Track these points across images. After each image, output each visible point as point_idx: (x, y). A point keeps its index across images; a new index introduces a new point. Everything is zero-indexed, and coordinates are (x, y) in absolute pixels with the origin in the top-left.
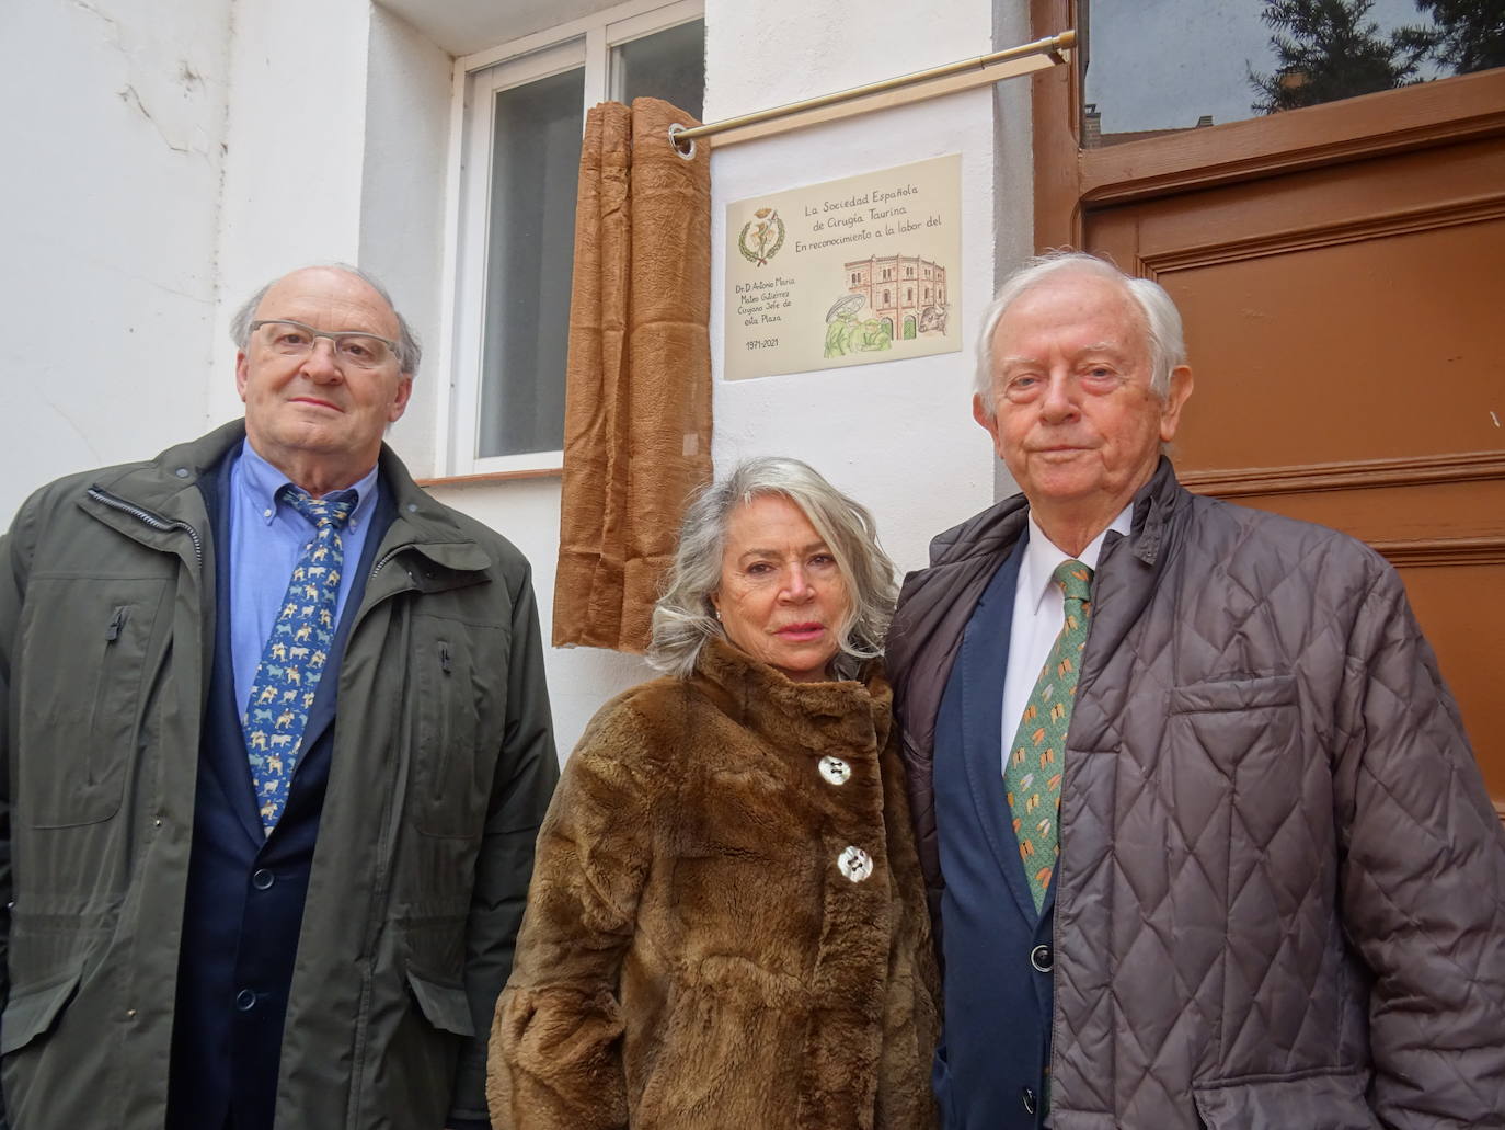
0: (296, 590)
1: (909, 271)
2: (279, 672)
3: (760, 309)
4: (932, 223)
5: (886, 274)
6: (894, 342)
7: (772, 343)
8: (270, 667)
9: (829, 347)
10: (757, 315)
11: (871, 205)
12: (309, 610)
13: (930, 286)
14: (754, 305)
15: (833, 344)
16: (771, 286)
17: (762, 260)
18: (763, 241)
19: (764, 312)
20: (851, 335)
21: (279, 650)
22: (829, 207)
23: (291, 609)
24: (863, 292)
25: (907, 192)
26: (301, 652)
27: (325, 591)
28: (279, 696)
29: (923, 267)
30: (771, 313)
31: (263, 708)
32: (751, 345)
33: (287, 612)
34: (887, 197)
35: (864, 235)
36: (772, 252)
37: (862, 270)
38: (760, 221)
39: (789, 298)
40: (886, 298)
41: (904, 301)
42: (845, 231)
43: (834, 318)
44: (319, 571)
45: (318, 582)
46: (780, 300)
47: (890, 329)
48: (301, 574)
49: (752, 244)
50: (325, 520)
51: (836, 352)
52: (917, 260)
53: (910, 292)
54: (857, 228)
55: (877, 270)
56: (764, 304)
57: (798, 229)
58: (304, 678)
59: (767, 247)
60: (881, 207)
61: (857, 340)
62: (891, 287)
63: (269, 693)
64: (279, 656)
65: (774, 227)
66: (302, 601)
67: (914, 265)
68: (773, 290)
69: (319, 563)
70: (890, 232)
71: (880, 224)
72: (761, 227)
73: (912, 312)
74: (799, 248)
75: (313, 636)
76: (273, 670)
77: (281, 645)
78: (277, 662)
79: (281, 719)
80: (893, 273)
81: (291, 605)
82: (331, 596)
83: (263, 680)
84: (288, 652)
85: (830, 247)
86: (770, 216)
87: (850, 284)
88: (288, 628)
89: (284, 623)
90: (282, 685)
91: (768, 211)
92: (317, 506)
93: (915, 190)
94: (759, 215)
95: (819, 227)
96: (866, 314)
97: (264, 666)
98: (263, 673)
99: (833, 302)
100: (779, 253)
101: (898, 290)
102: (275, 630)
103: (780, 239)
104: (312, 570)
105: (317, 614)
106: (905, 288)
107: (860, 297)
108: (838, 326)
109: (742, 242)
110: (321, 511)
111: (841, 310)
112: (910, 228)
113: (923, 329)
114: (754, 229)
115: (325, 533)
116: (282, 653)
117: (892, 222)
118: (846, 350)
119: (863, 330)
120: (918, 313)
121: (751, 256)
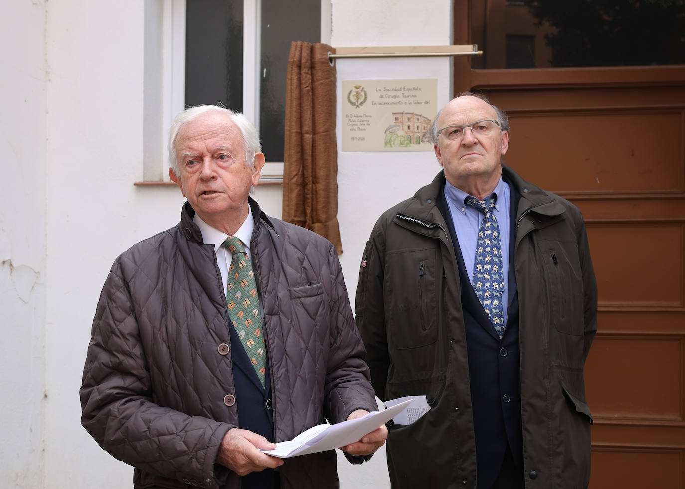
0: (481, 241)
1: (418, 119)
2: (481, 276)
3: (357, 125)
4: (427, 103)
5: (409, 119)
6: (412, 145)
7: (362, 139)
8: (477, 274)
9: (386, 144)
10: (356, 128)
11: (403, 92)
12: (488, 250)
13: (426, 126)
14: (354, 123)
15: (388, 143)
16: (362, 116)
17: (358, 106)
18: (358, 98)
19: (359, 126)
20: (395, 140)
21: (479, 267)
22: (386, 90)
23: (481, 250)
24: (399, 124)
25: (417, 89)
26: (488, 267)
27: (493, 240)
28: (483, 285)
29: (423, 119)
30: (362, 127)
31: (478, 291)
32: (353, 139)
33: (479, 251)
34: (409, 90)
35: (400, 103)
36: (362, 103)
37: (399, 116)
38: (357, 90)
39: (369, 123)
40: (409, 128)
41: (416, 130)
42: (391, 100)
43: (388, 133)
44: (489, 232)
45: (489, 237)
46: (366, 123)
47: (410, 140)
48: (482, 234)
49: (353, 99)
50: (487, 210)
51: (389, 146)
52: (421, 115)
53: (418, 127)
54: (397, 100)
55: (406, 117)
56: (359, 123)
57: (373, 96)
58: (491, 277)
59: (360, 101)
60: (407, 93)
61: (397, 142)
62: (411, 124)
63: (479, 285)
64: (480, 270)
65: (363, 93)
66: (485, 246)
67: (419, 117)
68: (363, 118)
69: (488, 229)
70: (410, 103)
71: (406, 100)
72: (357, 92)
73: (419, 135)
74: (373, 103)
75: (491, 260)
76: (479, 276)
77: (480, 265)
78: (480, 272)
79: (486, 294)
80: (411, 119)
81: (480, 248)
82: (496, 242)
83: (476, 280)
84: (483, 267)
85: (386, 105)
86: (361, 89)
87: (395, 121)
88: (481, 258)
89: (479, 256)
90: (484, 281)
91: (360, 87)
92: (482, 204)
93: (420, 89)
94: (357, 88)
95: (382, 97)
96: (401, 133)
97: (475, 274)
98: (475, 277)
99: (387, 127)
100: (365, 104)
101: (414, 126)
102: (476, 259)
103: (366, 99)
104: (486, 232)
105: (491, 251)
106: (416, 125)
107: (399, 126)
108: (389, 136)
109: (349, 97)
110: (484, 206)
111: (391, 130)
112: (418, 103)
113: (423, 141)
114: (354, 93)
115: (488, 215)
116: (481, 268)
117: (411, 99)
118: (393, 145)
119: (399, 139)
120: (421, 135)
121: (353, 104)
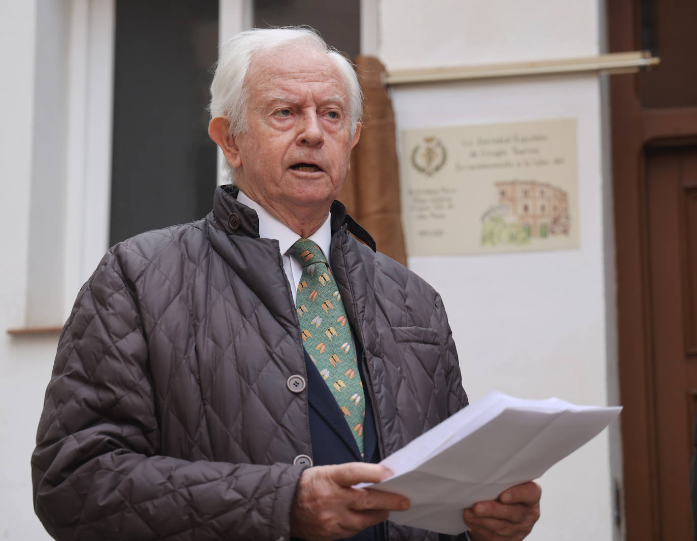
1: (542, 192)
3: (429, 208)
4: (558, 161)
5: (526, 193)
6: (532, 239)
7: (439, 233)
9: (484, 239)
10: (427, 213)
11: (513, 144)
13: (557, 204)
15: (488, 238)
16: (437, 192)
17: (429, 173)
18: (430, 160)
19: (432, 210)
20: (500, 231)
22: (482, 142)
24: (508, 203)
25: (539, 139)
29: (552, 191)
30: (438, 212)
32: (423, 233)
34: (524, 140)
35: (508, 164)
36: (438, 169)
37: (508, 189)
38: (428, 145)
39: (452, 203)
40: (526, 208)
41: (539, 212)
42: (493, 160)
43: (487, 219)
46: (445, 203)
47: (529, 231)
49: (421, 161)
51: (489, 242)
52: (548, 186)
53: (543, 207)
54: (503, 159)
55: (519, 193)
56: (432, 205)
57: (457, 154)
59: (434, 164)
60: (521, 146)
61: (505, 235)
62: (530, 203)
65: (439, 151)
67: (545, 189)
68: (439, 196)
70: (527, 164)
71: (520, 158)
72: (428, 149)
73: (545, 220)
74: (459, 168)
80: (531, 193)
85: (482, 169)
86: (435, 142)
87: (499, 197)
91: (434, 139)
93: (545, 138)
94: (427, 141)
95: (474, 155)
96: (511, 219)
99: (486, 208)
100: (445, 171)
101: (535, 205)
103: (444, 160)
106: (539, 203)
107: (507, 206)
108: (490, 225)
109: (413, 159)
111: (492, 214)
112: (542, 163)
113: (553, 232)
114: (422, 151)
117: (529, 157)
118: (497, 242)
119: (509, 229)
120: (547, 220)
121: (421, 170)
